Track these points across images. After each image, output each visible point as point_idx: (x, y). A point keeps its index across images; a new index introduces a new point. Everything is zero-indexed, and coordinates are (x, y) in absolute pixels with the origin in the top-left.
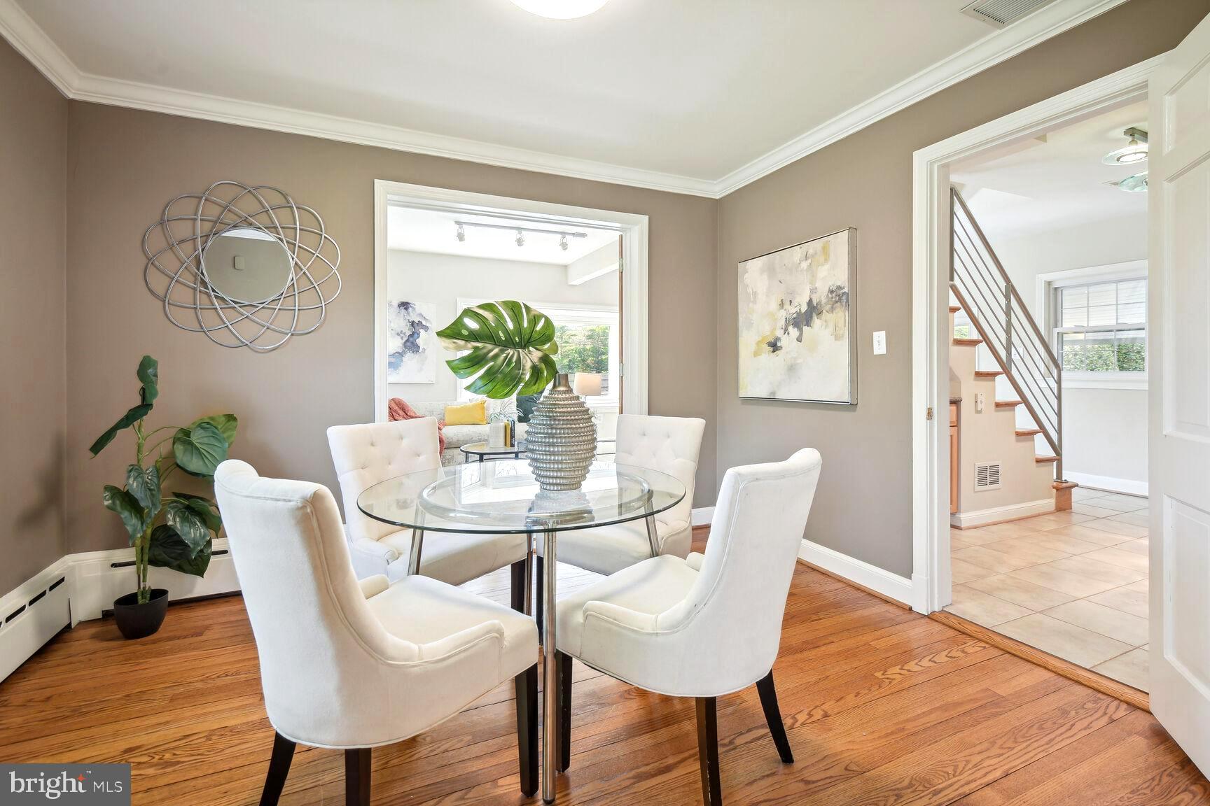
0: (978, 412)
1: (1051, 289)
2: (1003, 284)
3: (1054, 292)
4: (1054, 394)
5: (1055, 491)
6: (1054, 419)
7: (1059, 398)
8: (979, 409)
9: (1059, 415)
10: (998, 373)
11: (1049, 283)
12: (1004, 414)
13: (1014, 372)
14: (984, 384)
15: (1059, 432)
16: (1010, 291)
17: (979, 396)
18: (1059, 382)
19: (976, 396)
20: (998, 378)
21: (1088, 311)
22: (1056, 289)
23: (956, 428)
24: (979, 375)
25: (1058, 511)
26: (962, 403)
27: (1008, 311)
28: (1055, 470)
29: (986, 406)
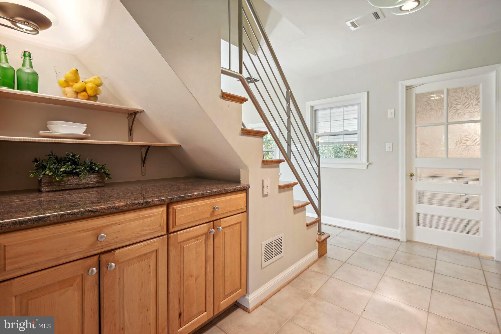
0: (264, 196)
1: (313, 111)
2: (285, 91)
3: (314, 112)
4: (316, 174)
5: (317, 244)
6: (316, 191)
7: (319, 177)
8: (265, 193)
9: (319, 188)
10: (281, 161)
11: (312, 107)
12: (285, 194)
13: (293, 160)
14: (270, 171)
15: (319, 200)
16: (290, 97)
17: (265, 182)
18: (319, 166)
19: (263, 181)
20: (281, 164)
21: (330, 123)
22: (315, 110)
23: (245, 213)
24: (265, 163)
25: (319, 258)
26: (251, 190)
27: (288, 113)
28: (317, 228)
29: (271, 189)
